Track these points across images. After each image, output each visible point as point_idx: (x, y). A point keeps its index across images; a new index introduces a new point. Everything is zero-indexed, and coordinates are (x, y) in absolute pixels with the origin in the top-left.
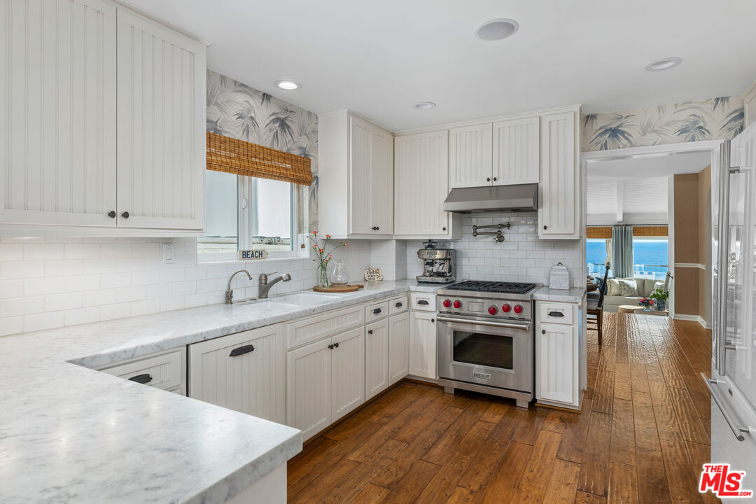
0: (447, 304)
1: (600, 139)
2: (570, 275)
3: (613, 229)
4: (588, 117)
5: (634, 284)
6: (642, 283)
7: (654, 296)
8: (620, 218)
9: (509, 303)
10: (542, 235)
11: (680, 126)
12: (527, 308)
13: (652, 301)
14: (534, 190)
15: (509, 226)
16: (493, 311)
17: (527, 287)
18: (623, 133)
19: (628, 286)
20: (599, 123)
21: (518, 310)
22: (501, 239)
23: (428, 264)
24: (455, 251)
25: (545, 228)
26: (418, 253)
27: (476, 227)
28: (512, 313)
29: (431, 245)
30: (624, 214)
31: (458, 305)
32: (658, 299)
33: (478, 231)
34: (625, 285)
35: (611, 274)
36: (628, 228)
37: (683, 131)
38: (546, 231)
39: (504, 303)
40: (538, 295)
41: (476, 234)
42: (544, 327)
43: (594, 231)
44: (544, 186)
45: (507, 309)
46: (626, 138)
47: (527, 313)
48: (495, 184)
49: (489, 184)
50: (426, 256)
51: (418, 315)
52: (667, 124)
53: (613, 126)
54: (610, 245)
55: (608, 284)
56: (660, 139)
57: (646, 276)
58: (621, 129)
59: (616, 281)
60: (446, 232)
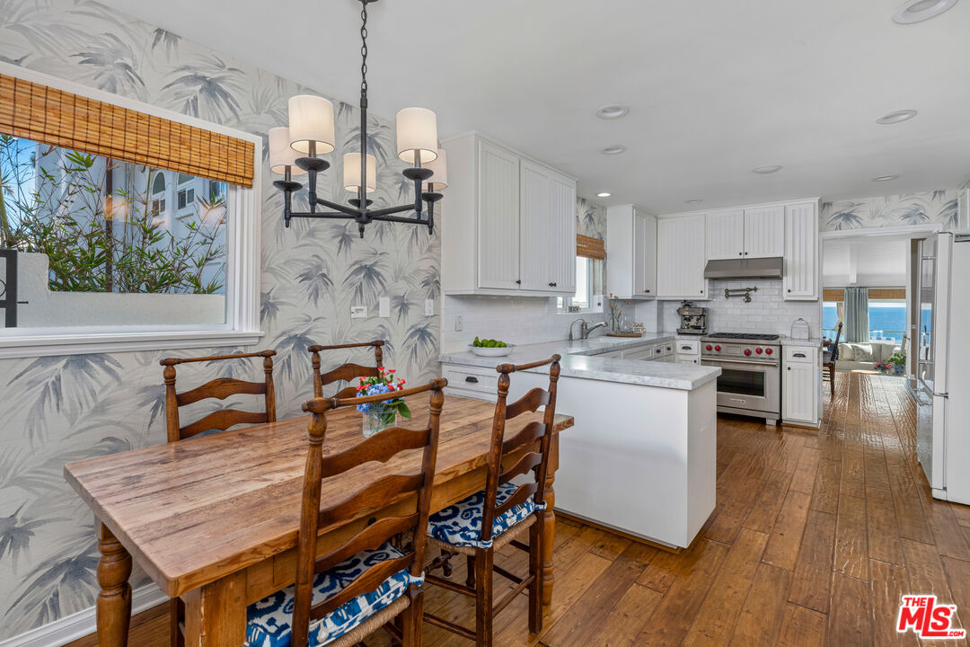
0: (709, 348)
1: (834, 222)
2: (809, 328)
3: (846, 291)
4: (825, 204)
5: (869, 349)
6: (879, 348)
7: (892, 360)
8: (853, 280)
9: (761, 347)
10: (786, 296)
11: (904, 212)
12: (776, 350)
13: (888, 364)
14: (779, 262)
15: (755, 289)
16: (748, 353)
17: (774, 337)
18: (855, 217)
19: (862, 350)
20: (835, 209)
21: (769, 352)
22: (748, 300)
23: (685, 319)
24: (708, 309)
25: (789, 291)
26: (678, 311)
27: (727, 291)
28: (764, 354)
29: (687, 304)
30: (858, 276)
31: (718, 349)
32: (896, 364)
33: (730, 294)
34: (858, 349)
35: (842, 339)
36: (862, 291)
37: (907, 216)
38: (791, 294)
39: (756, 347)
40: (783, 342)
41: (727, 296)
42: (789, 365)
43: (829, 294)
44: (789, 259)
45: (759, 351)
46: (858, 221)
47: (775, 354)
48: (746, 257)
49: (741, 257)
50: (686, 313)
51: (682, 357)
52: (893, 211)
53: (846, 212)
54: (843, 309)
55: (839, 348)
56: (887, 223)
57: (884, 341)
58: (853, 214)
59: (849, 345)
60: (703, 294)
